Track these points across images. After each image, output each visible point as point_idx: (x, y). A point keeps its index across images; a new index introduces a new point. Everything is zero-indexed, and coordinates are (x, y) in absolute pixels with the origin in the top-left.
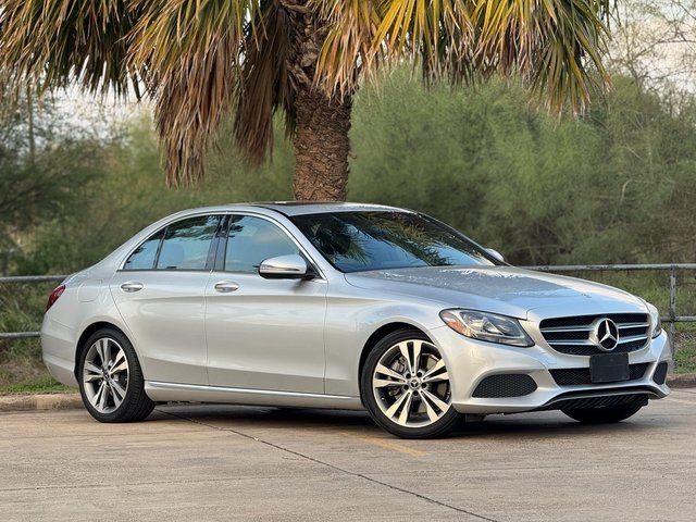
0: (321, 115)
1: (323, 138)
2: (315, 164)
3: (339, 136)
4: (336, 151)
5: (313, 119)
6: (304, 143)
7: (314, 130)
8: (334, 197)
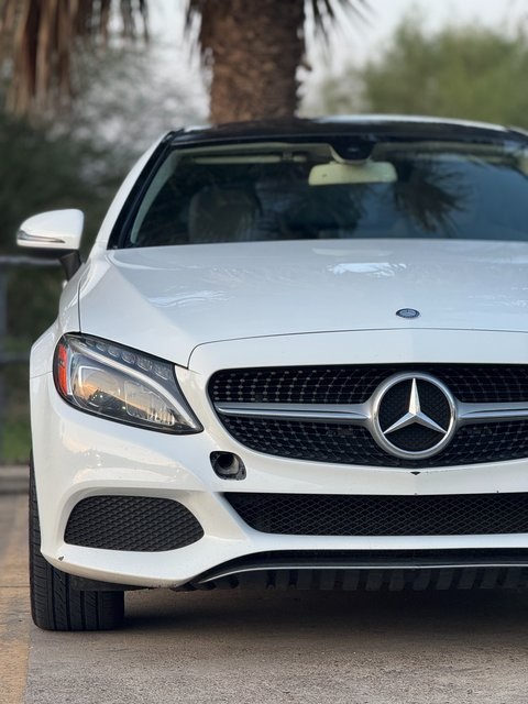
3: (280, 32)
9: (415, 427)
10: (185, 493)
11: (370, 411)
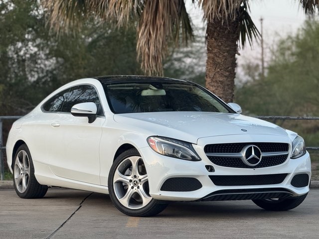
0: (219, 31)
1: (220, 44)
2: (216, 58)
3: (229, 43)
4: (228, 51)
5: (215, 34)
6: (211, 47)
7: (215, 39)
8: (226, 76)
9: (253, 158)
10: (198, 176)
11: (243, 154)
